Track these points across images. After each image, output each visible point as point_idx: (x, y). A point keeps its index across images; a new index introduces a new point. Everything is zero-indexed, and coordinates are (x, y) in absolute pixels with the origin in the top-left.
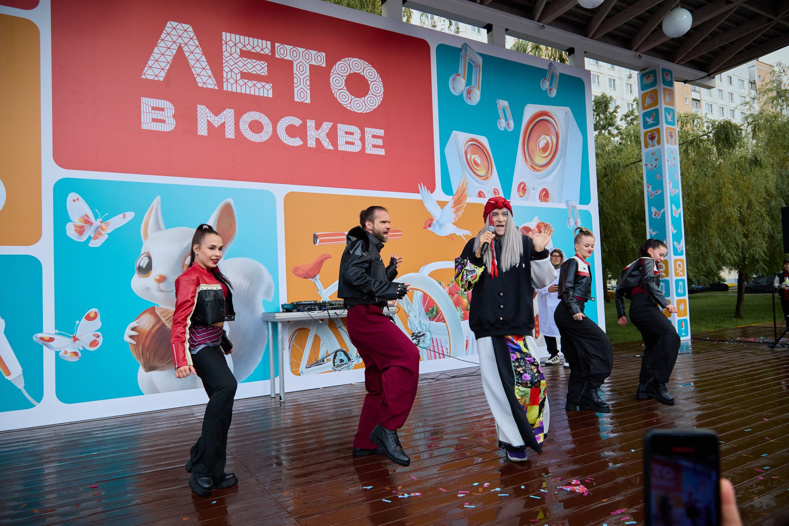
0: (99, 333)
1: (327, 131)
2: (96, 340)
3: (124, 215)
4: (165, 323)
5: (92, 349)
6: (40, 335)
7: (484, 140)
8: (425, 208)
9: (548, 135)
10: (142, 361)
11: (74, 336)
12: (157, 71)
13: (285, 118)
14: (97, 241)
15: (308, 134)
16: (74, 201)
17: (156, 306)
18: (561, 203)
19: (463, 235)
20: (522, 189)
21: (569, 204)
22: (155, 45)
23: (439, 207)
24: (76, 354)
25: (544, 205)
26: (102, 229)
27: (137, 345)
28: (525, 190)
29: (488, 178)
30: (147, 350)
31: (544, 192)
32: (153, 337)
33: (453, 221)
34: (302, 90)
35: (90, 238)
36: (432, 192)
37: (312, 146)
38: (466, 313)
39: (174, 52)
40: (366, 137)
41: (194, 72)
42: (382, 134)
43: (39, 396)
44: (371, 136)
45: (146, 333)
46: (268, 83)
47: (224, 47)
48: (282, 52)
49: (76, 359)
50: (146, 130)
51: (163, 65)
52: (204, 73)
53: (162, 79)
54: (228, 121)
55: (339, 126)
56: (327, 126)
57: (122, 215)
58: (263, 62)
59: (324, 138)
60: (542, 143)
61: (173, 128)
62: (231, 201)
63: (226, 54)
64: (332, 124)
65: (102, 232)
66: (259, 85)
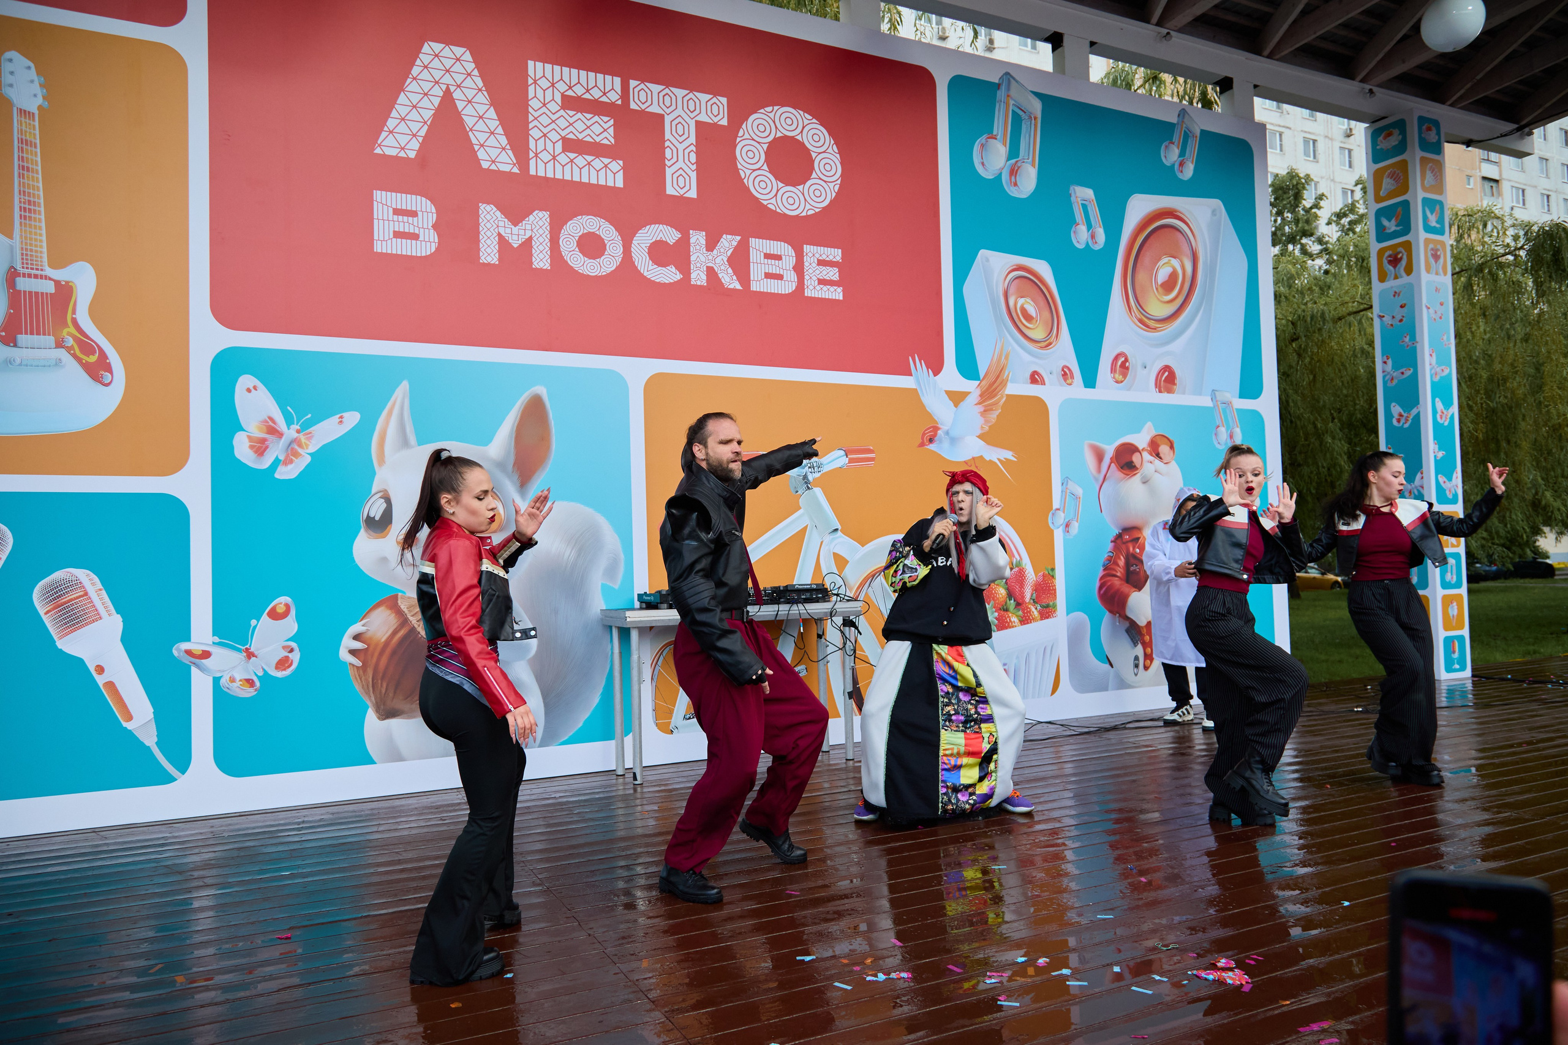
0: (293, 645)
1: (729, 253)
2: (287, 657)
3: (341, 417)
4: (416, 626)
5: (280, 674)
6: (185, 646)
7: (1043, 269)
9: (1175, 257)
10: (373, 699)
11: (247, 649)
12: (403, 140)
13: (648, 227)
14: (290, 467)
15: (693, 258)
16: (249, 390)
17: (400, 594)
18: (1201, 395)
19: (999, 459)
20: (1120, 366)
21: (1218, 398)
22: (400, 88)
23: (952, 404)
25: (1166, 398)
26: (300, 445)
27: (364, 667)
28: (1127, 368)
29: (1050, 344)
30: (383, 679)
31: (1167, 373)
32: (394, 653)
33: (979, 432)
34: (681, 172)
35: (277, 462)
36: (936, 374)
37: (699, 283)
38: (1002, 616)
39: (437, 101)
40: (806, 264)
41: (474, 141)
42: (839, 258)
43: (183, 762)
44: (816, 261)
45: (381, 646)
46: (614, 159)
47: (531, 89)
48: (643, 98)
49: (249, 693)
50: (382, 253)
51: (415, 126)
52: (492, 141)
53: (412, 155)
54: (538, 235)
55: (753, 242)
56: (728, 243)
57: (336, 418)
58: (606, 119)
59: (723, 268)
60: (1163, 274)
61: (433, 250)
62: (541, 390)
63: (534, 104)
64: (739, 238)
65: (300, 450)
66: (598, 163)
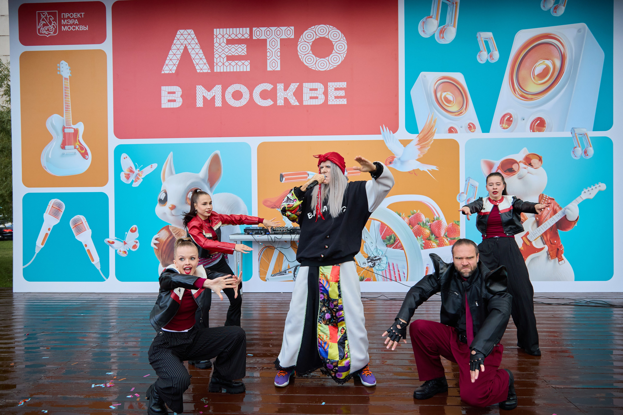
0: (138, 241)
1: (294, 91)
2: (136, 245)
3: (152, 166)
4: (175, 236)
5: (134, 250)
6: (108, 240)
7: (459, 77)
8: (386, 148)
9: (548, 60)
10: (161, 260)
11: (124, 242)
12: (171, 67)
13: (260, 85)
14: (136, 183)
15: (278, 95)
16: (125, 158)
17: (170, 225)
18: (563, 131)
19: (428, 170)
20: (507, 120)
21: (576, 132)
22: (170, 49)
23: (402, 146)
24: (125, 252)
25: (537, 135)
26: (139, 176)
27: (158, 249)
28: (512, 121)
29: (461, 113)
30: (164, 254)
31: (539, 122)
32: (168, 245)
33: (417, 158)
34: (274, 61)
35: (133, 181)
36: (394, 132)
37: (280, 105)
38: (427, 243)
39: (182, 51)
40: (329, 91)
41: (195, 63)
42: (345, 86)
43: (107, 276)
44: (334, 89)
45: (163, 243)
46: (246, 60)
47: (215, 40)
48: (258, 34)
49: (125, 255)
50: (164, 108)
51: (174, 62)
52: (201, 62)
53: (174, 72)
54: (217, 94)
55: (304, 84)
56: (294, 86)
57: (150, 166)
58: (243, 45)
59: (291, 97)
60: (539, 68)
61: (181, 104)
62: (218, 152)
63: (216, 45)
64: (298, 84)
65: (139, 177)
66: (240, 63)
